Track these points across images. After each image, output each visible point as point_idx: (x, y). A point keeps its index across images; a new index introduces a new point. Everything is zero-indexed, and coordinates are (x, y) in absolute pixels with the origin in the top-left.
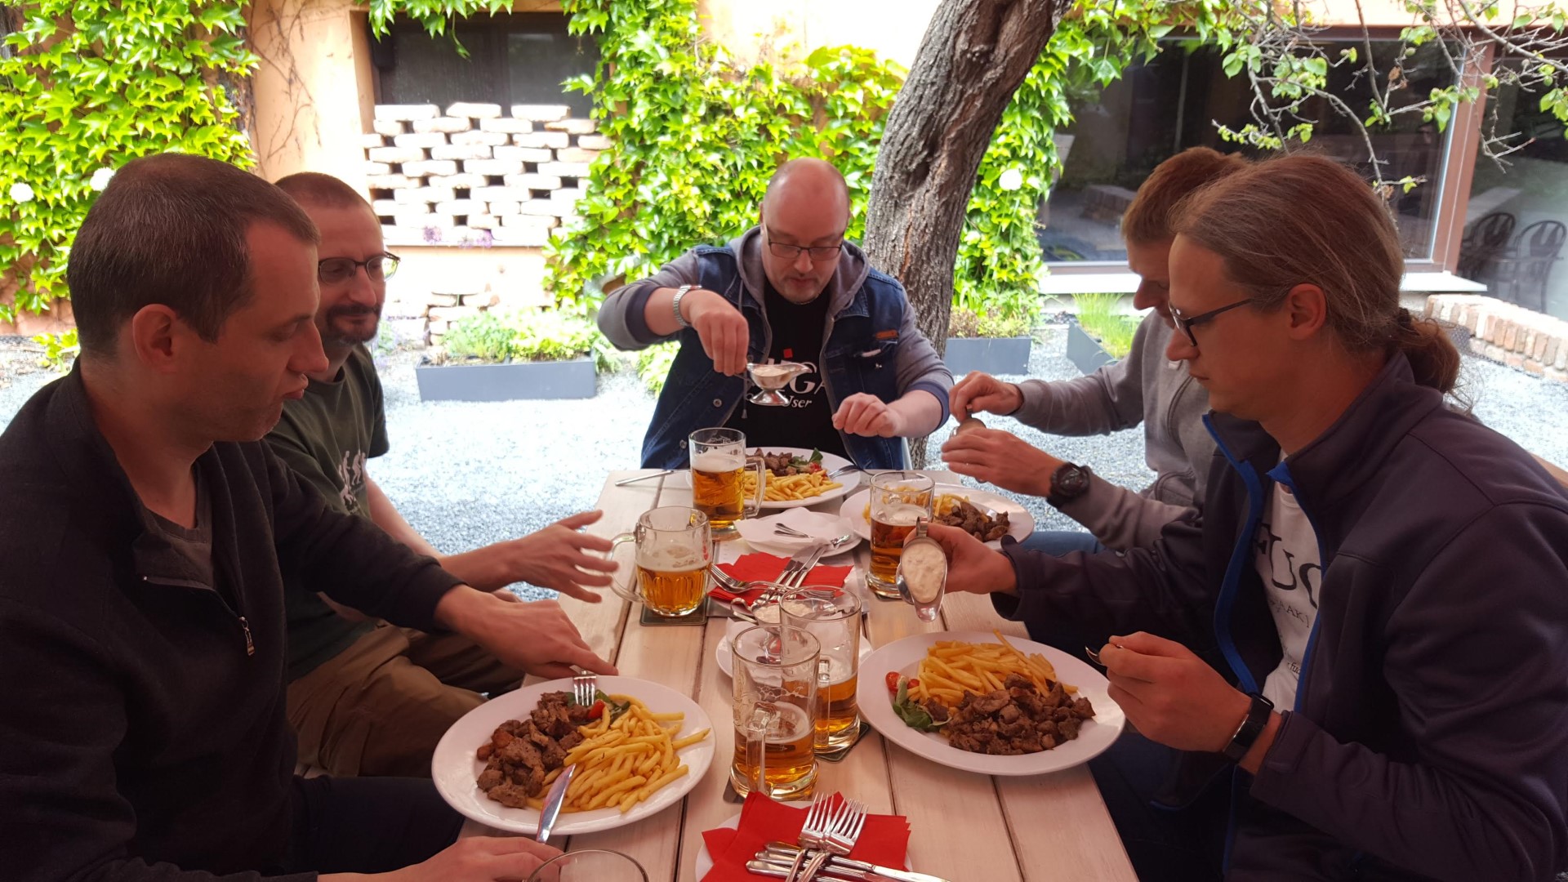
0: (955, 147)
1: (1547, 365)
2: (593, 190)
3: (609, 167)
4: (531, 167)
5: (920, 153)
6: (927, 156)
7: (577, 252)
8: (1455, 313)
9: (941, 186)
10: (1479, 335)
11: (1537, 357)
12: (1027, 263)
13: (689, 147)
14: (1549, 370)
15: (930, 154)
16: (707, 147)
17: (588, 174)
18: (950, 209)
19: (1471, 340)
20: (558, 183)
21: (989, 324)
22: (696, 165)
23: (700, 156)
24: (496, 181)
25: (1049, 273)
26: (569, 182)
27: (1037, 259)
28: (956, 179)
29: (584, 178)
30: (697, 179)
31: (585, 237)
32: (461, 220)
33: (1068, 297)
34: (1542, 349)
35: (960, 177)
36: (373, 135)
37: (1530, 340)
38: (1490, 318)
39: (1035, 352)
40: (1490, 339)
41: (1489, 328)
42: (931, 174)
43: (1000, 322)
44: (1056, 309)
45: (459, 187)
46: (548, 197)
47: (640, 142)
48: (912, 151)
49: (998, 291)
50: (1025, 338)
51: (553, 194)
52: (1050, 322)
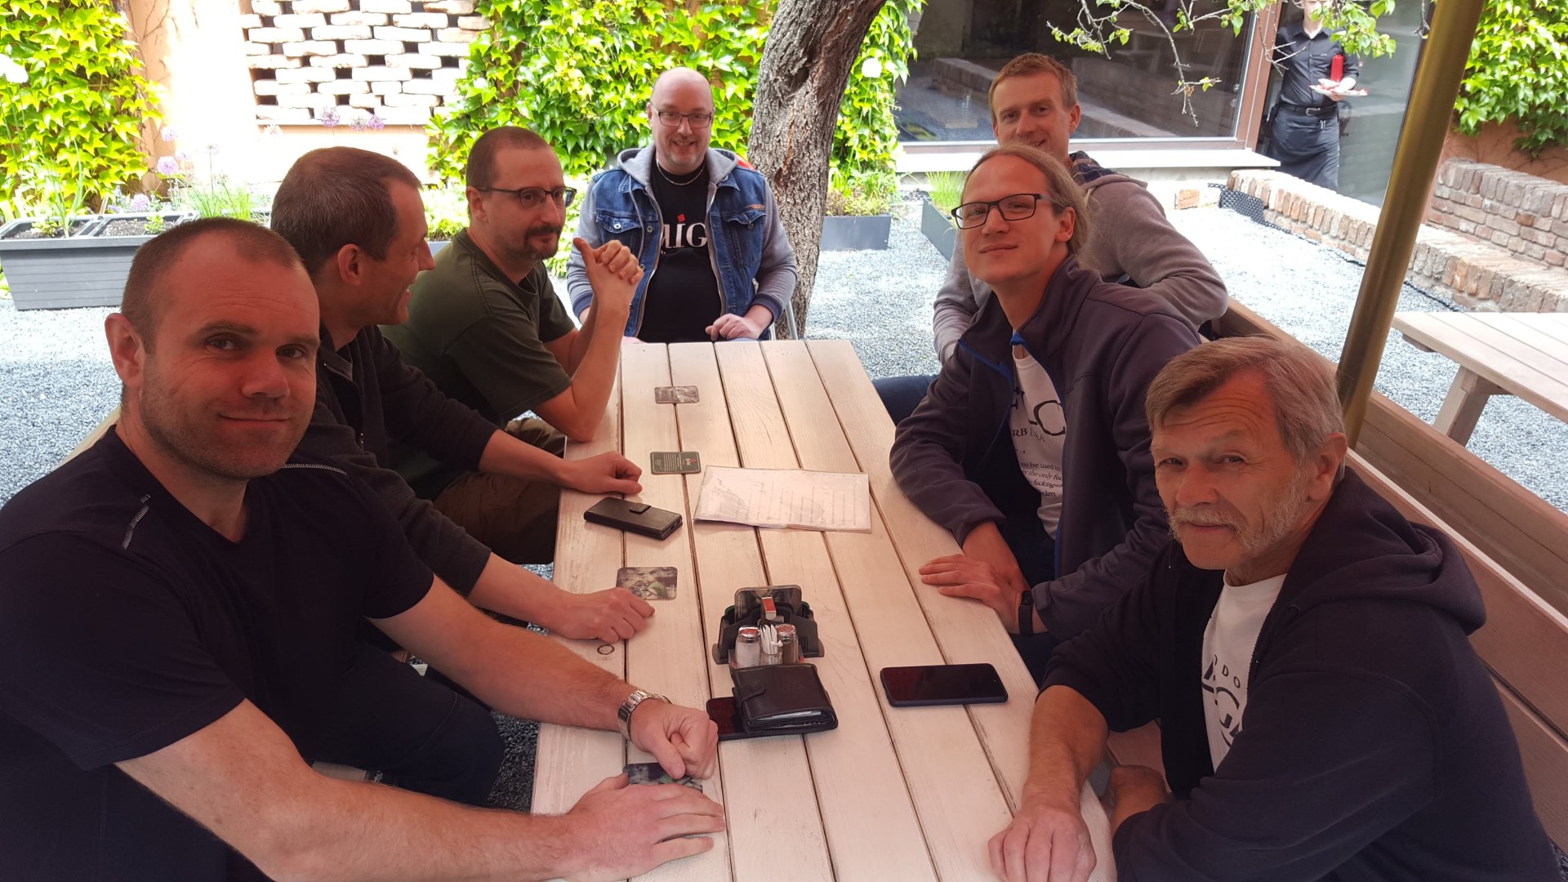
0: (830, 55)
1: (1324, 234)
2: (473, 69)
3: (490, 48)
4: (411, 47)
5: (801, 59)
6: (806, 62)
7: (460, 132)
8: (1253, 187)
9: (819, 89)
10: (1271, 207)
11: (1316, 226)
12: (885, 144)
13: (571, 31)
14: (1325, 238)
15: (810, 60)
16: (587, 30)
17: (469, 55)
18: (827, 109)
19: (1265, 211)
20: (439, 63)
21: (854, 203)
22: (577, 49)
23: (582, 40)
24: (376, 60)
25: (905, 152)
26: (450, 62)
27: (894, 140)
28: (832, 83)
29: (465, 58)
30: (579, 61)
31: (467, 116)
32: (343, 100)
33: (921, 175)
34: (1321, 219)
35: (835, 80)
36: (251, 16)
37: (1312, 211)
38: (1281, 192)
39: (894, 227)
40: (1280, 210)
41: (1279, 200)
42: (810, 78)
43: (864, 201)
44: (911, 187)
45: (340, 67)
46: (430, 76)
47: (520, 24)
48: (794, 58)
49: (860, 170)
50: (885, 216)
51: (434, 73)
52: (906, 198)
